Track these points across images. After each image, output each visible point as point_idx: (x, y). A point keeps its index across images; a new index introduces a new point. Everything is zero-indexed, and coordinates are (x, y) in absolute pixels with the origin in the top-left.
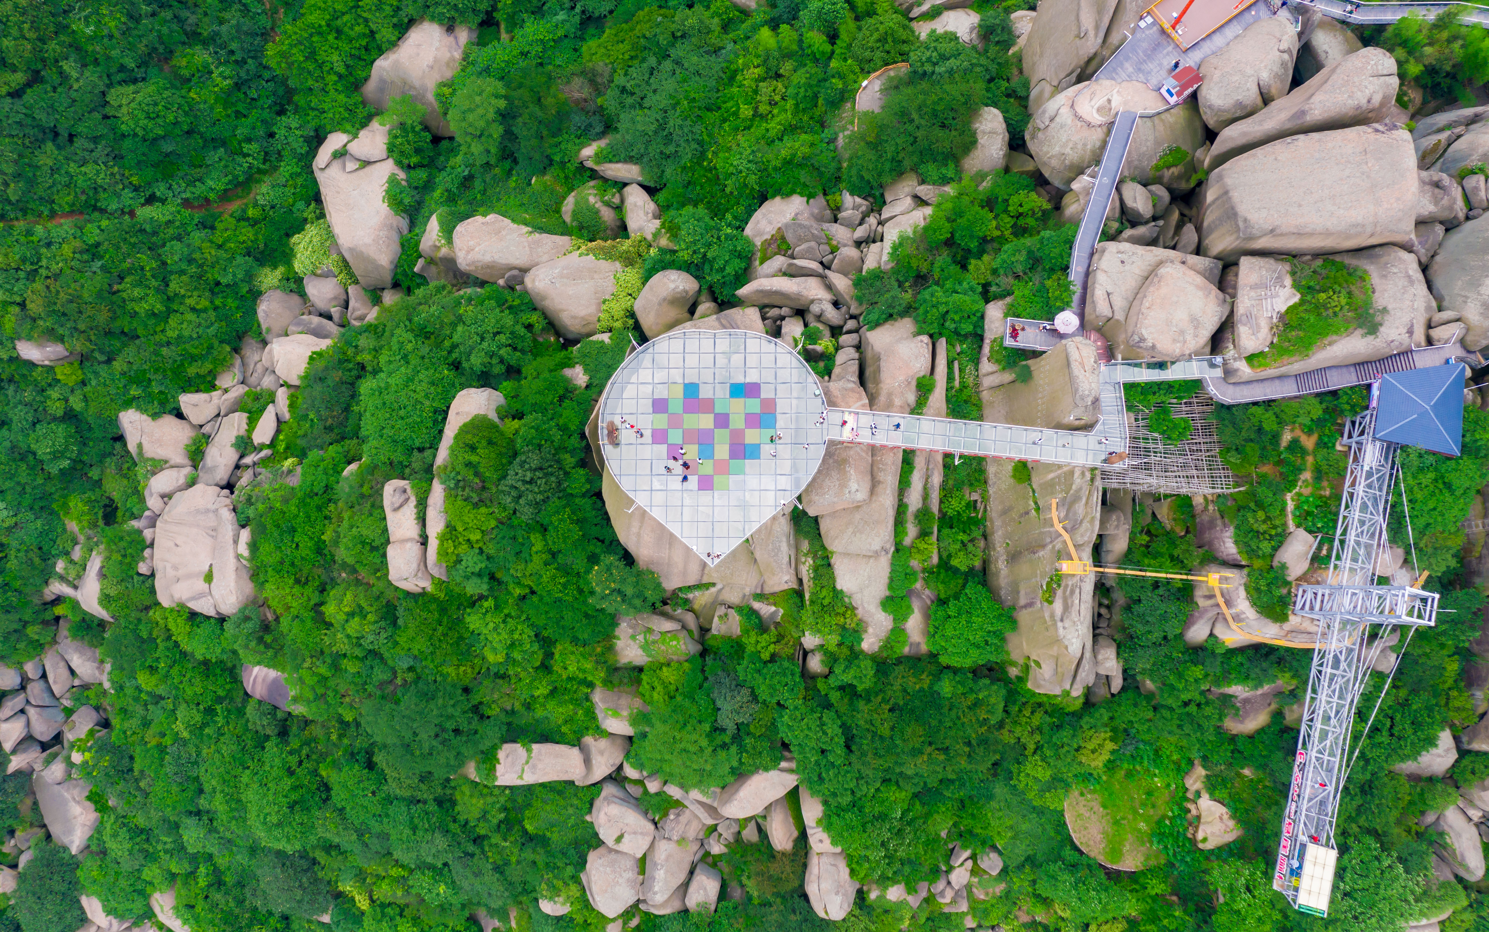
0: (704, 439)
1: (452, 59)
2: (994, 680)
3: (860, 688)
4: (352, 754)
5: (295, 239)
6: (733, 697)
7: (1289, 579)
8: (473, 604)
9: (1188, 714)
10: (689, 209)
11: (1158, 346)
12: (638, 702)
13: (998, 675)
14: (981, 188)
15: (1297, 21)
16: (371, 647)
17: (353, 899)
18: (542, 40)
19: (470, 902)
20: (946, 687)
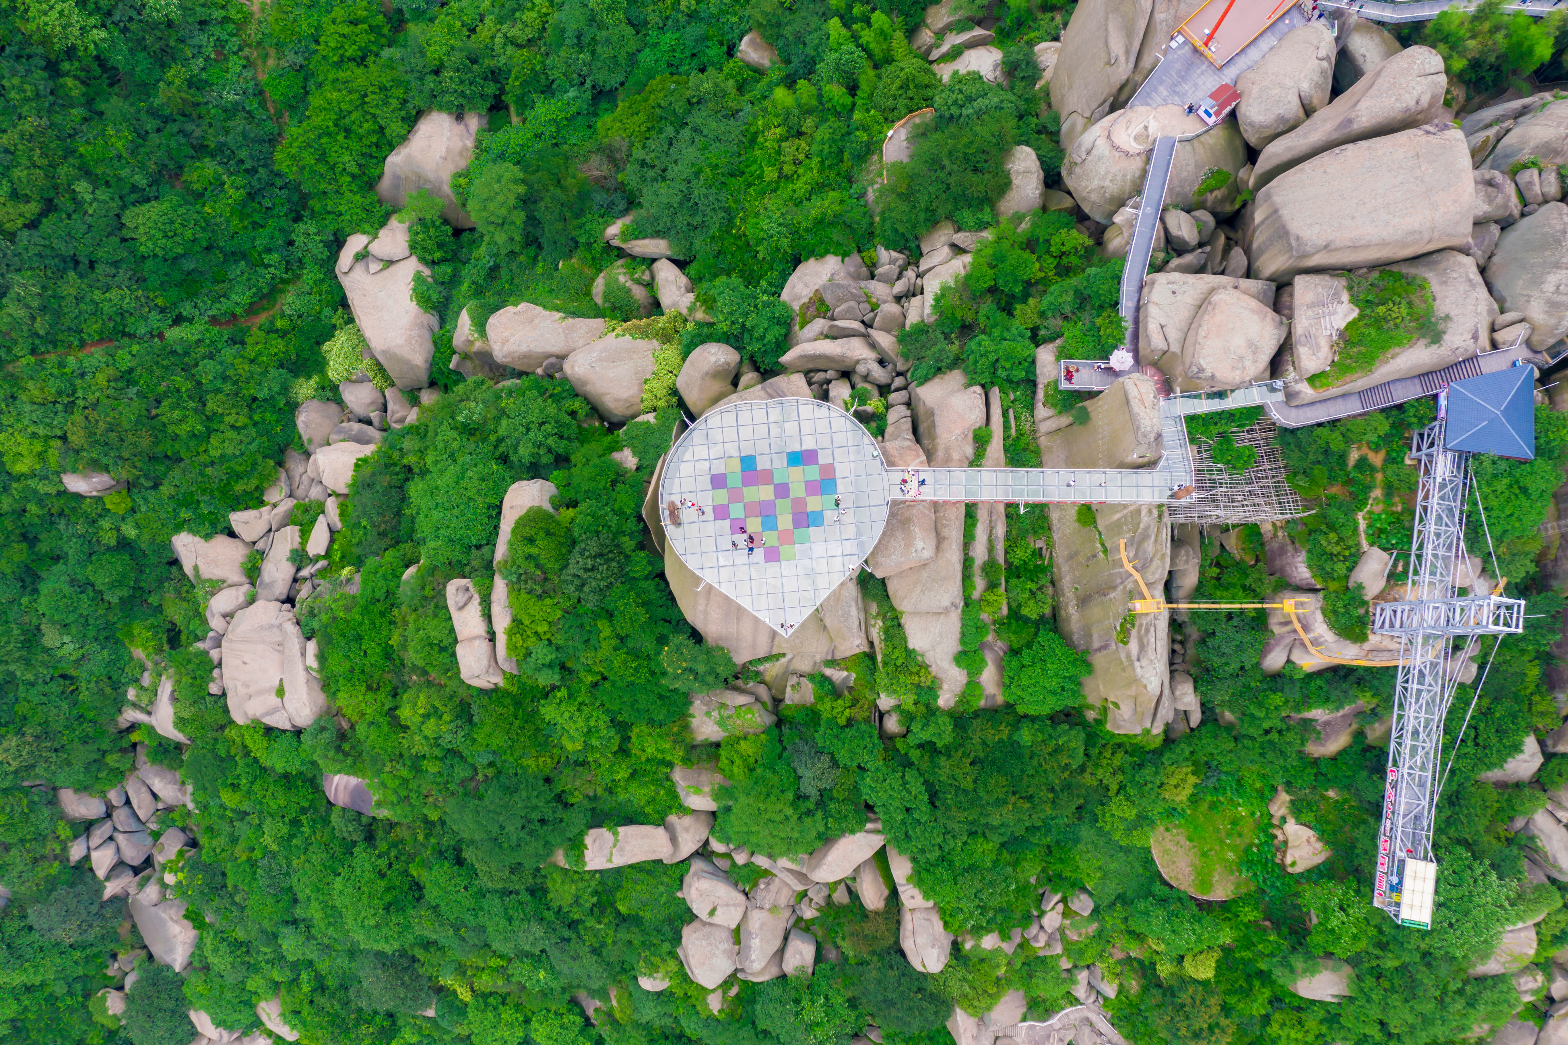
0: (766, 511)
1: (465, 148)
2: (1073, 725)
3: (939, 745)
4: (441, 853)
5: (326, 346)
6: (814, 764)
7: (1366, 598)
8: (546, 695)
9: (1270, 742)
10: (723, 278)
11: (1218, 375)
12: (718, 778)
13: (1076, 720)
14: (1019, 230)
15: (1333, 26)
16: (450, 746)
17: (455, 992)
18: (554, 120)
19: (570, 986)
20: (1026, 736)
